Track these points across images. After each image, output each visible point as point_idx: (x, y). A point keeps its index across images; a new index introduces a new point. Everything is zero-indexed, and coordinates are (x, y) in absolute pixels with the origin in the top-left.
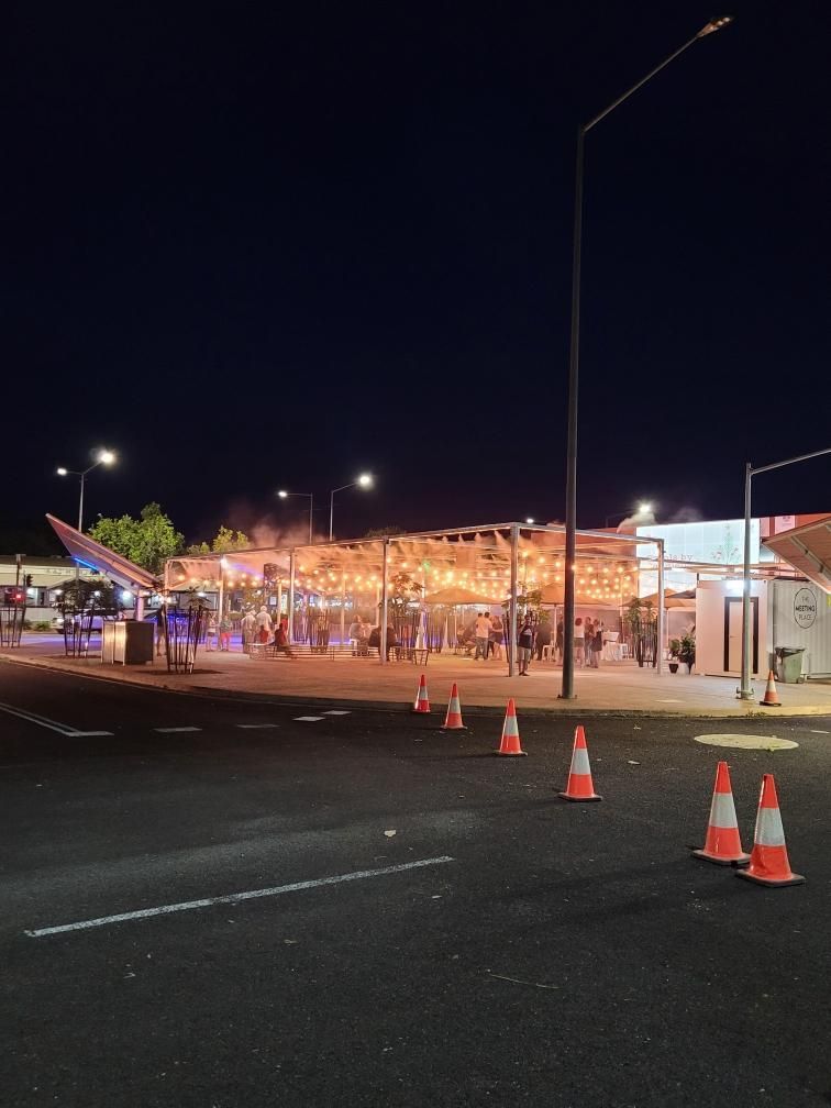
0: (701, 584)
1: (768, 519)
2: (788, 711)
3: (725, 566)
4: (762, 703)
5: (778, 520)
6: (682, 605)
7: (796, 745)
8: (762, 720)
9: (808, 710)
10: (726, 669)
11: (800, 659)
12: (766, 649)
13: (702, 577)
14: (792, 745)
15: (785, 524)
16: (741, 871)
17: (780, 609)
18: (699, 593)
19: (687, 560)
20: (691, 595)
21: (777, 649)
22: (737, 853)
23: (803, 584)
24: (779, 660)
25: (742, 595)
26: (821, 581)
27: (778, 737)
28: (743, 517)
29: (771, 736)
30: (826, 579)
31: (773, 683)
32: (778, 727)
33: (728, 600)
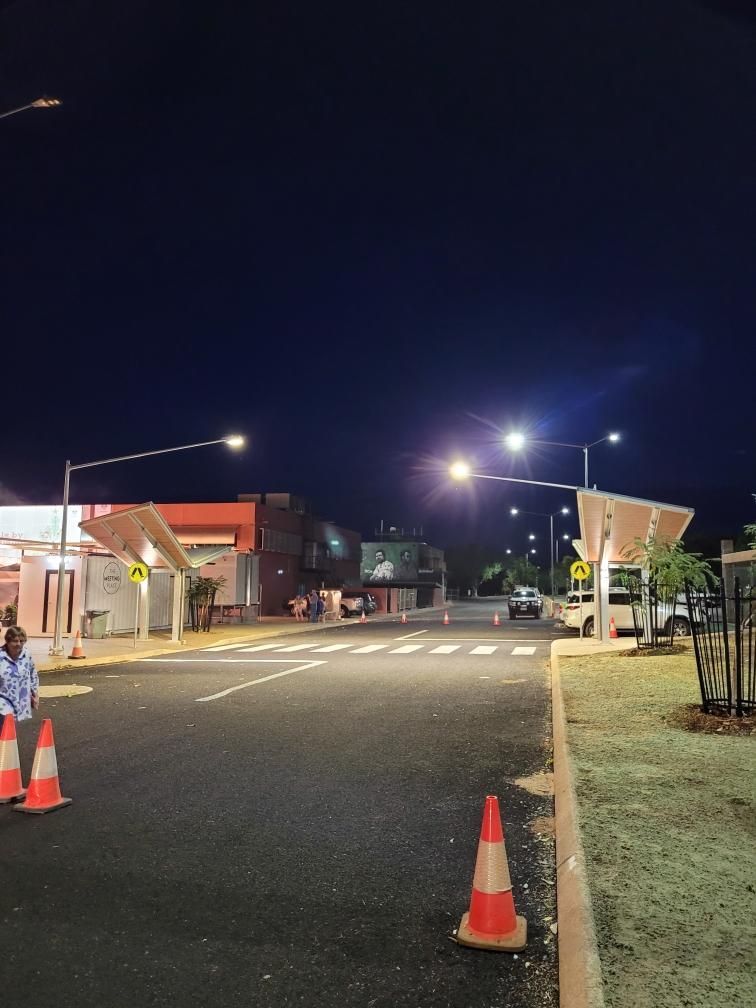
0: (25, 559)
1: (89, 506)
2: (90, 662)
3: (50, 544)
4: (70, 658)
5: (97, 507)
6: (9, 577)
7: (91, 689)
8: (68, 672)
9: (106, 660)
10: (44, 630)
11: (106, 618)
12: (79, 612)
13: (27, 553)
14: (88, 689)
15: (102, 510)
16: (18, 806)
17: (92, 579)
18: (24, 567)
19: (18, 538)
20: (16, 568)
21: (88, 612)
22: (17, 789)
23: (111, 559)
24: (89, 621)
25: (58, 568)
26: (124, 557)
27: (78, 684)
28: (62, 504)
29: (71, 684)
30: (127, 555)
31: (80, 640)
32: (80, 676)
33: (49, 573)
